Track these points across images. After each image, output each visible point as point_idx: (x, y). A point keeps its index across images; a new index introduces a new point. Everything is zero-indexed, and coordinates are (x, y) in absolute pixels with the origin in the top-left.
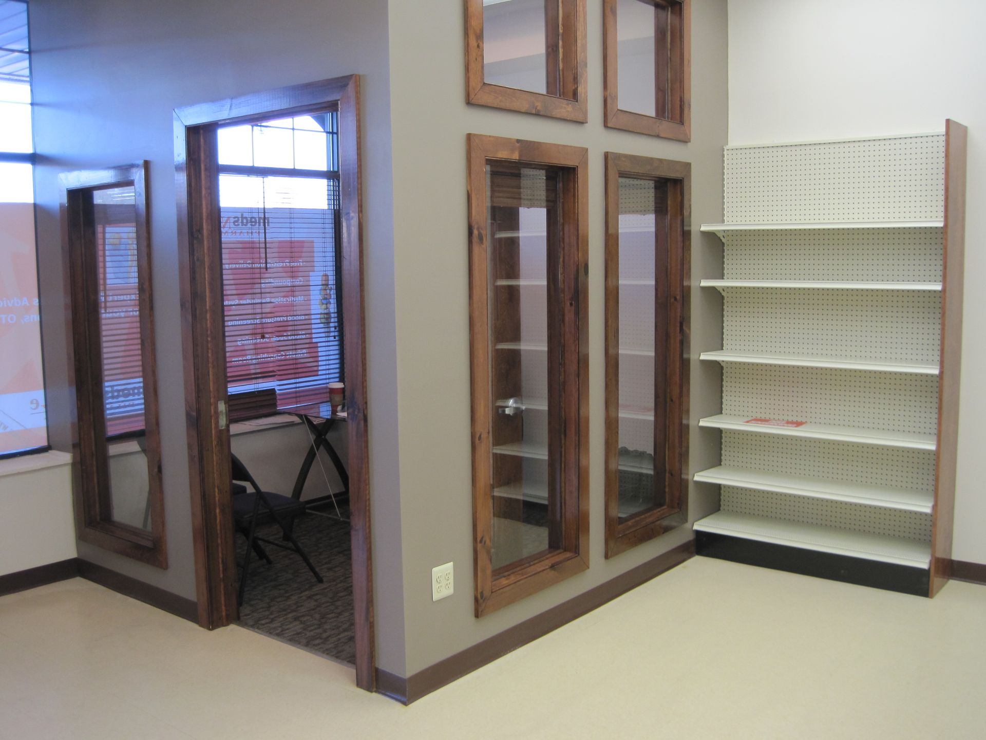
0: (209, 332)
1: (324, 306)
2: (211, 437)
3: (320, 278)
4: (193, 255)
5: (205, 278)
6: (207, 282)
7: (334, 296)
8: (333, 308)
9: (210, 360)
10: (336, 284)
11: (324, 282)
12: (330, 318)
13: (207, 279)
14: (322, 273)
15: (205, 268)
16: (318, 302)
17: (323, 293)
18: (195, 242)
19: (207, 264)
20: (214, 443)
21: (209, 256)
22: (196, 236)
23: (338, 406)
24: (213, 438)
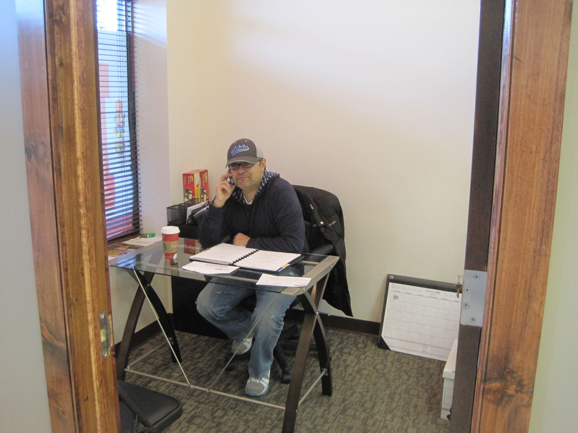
0: (81, 200)
1: (118, 135)
2: (91, 375)
3: (114, 105)
4: (53, 54)
5: (73, 100)
6: (76, 107)
7: (127, 124)
8: (127, 136)
9: (85, 248)
10: (129, 111)
11: (118, 109)
12: (124, 147)
13: (76, 102)
14: (116, 99)
15: (72, 82)
16: (112, 130)
17: (117, 120)
18: (56, 28)
19: (76, 74)
20: (95, 385)
21: (80, 58)
22: (58, 18)
23: (173, 254)
24: (94, 378)
